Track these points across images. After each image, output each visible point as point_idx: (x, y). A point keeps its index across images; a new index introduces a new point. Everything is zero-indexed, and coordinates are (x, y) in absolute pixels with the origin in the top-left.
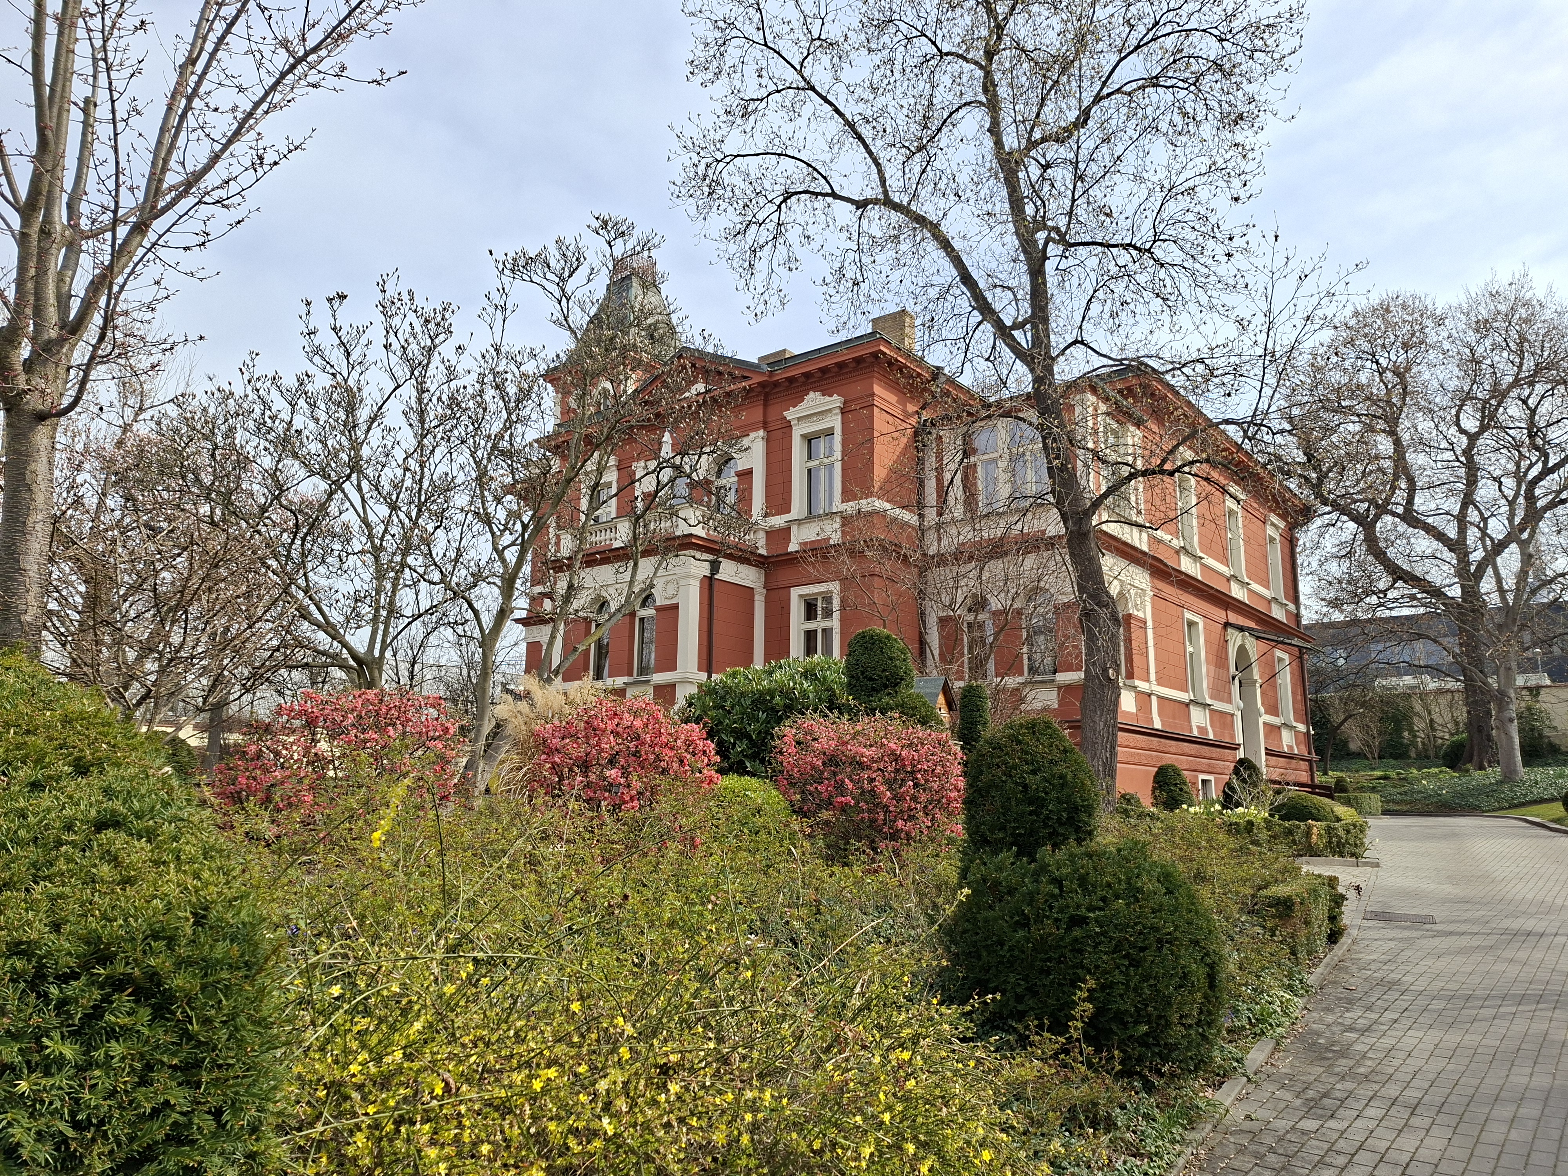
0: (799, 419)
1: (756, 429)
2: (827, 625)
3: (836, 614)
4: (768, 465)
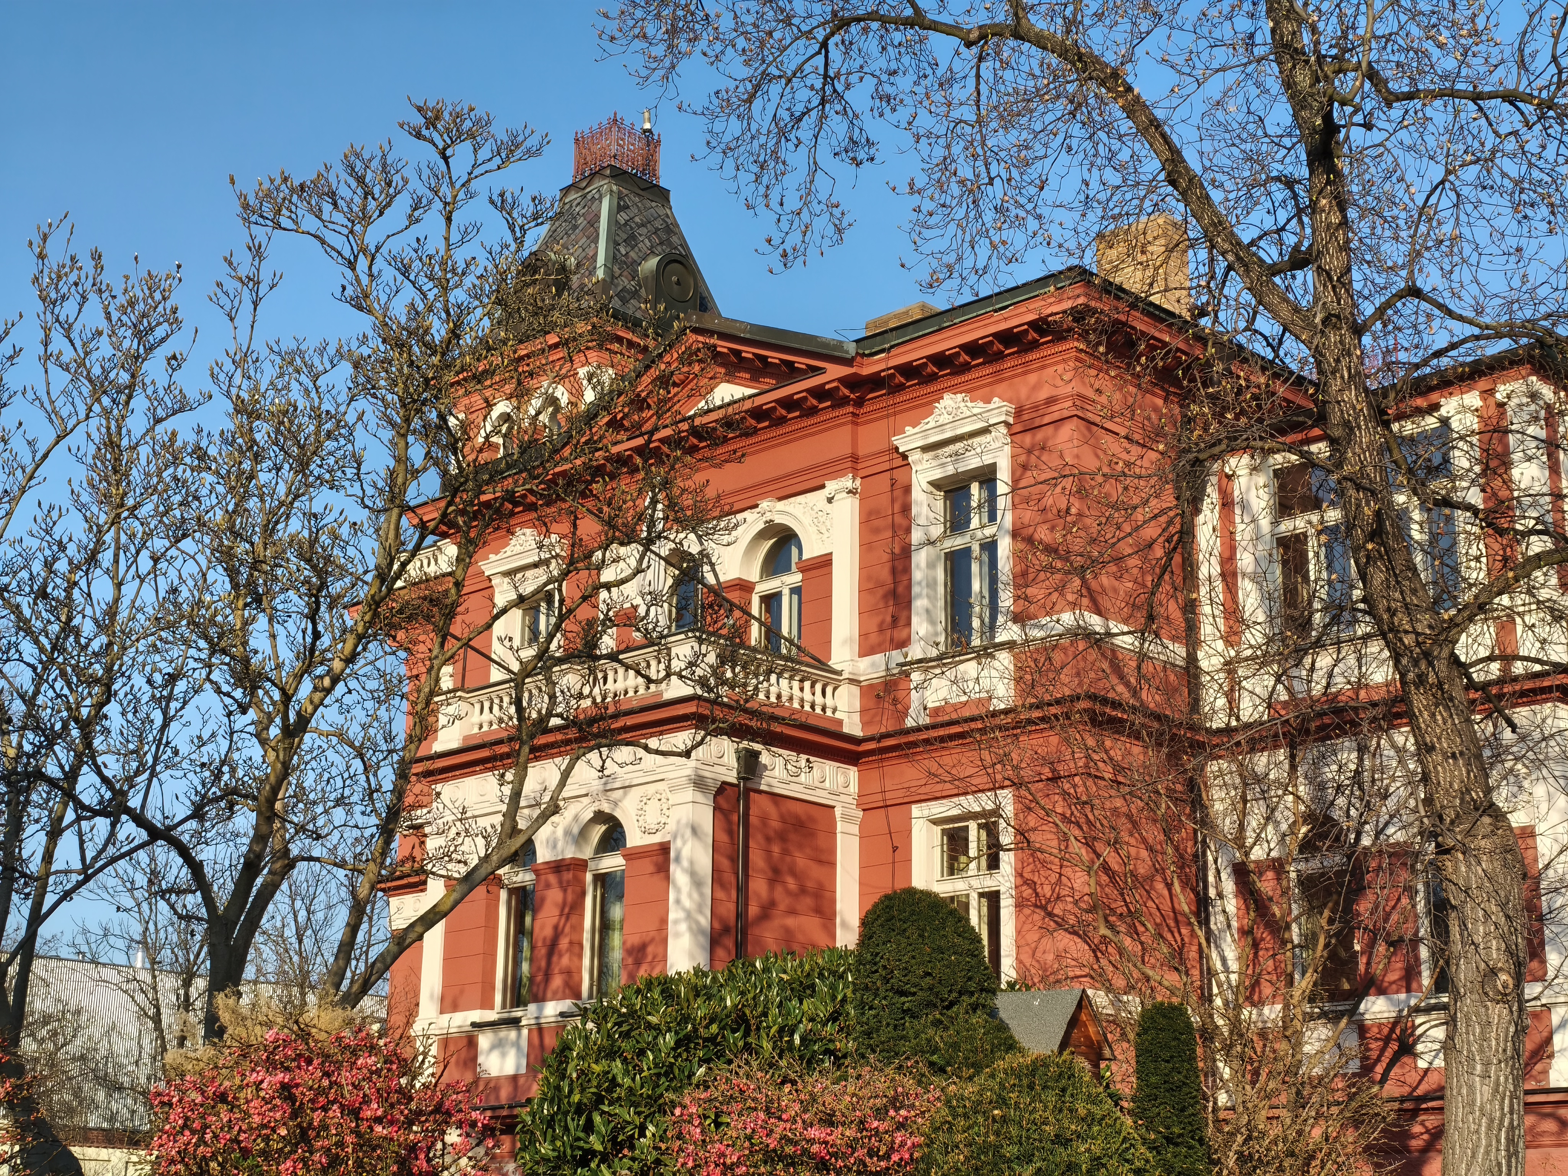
0: (926, 449)
1: (836, 474)
2: (989, 883)
3: (1007, 860)
4: (866, 546)
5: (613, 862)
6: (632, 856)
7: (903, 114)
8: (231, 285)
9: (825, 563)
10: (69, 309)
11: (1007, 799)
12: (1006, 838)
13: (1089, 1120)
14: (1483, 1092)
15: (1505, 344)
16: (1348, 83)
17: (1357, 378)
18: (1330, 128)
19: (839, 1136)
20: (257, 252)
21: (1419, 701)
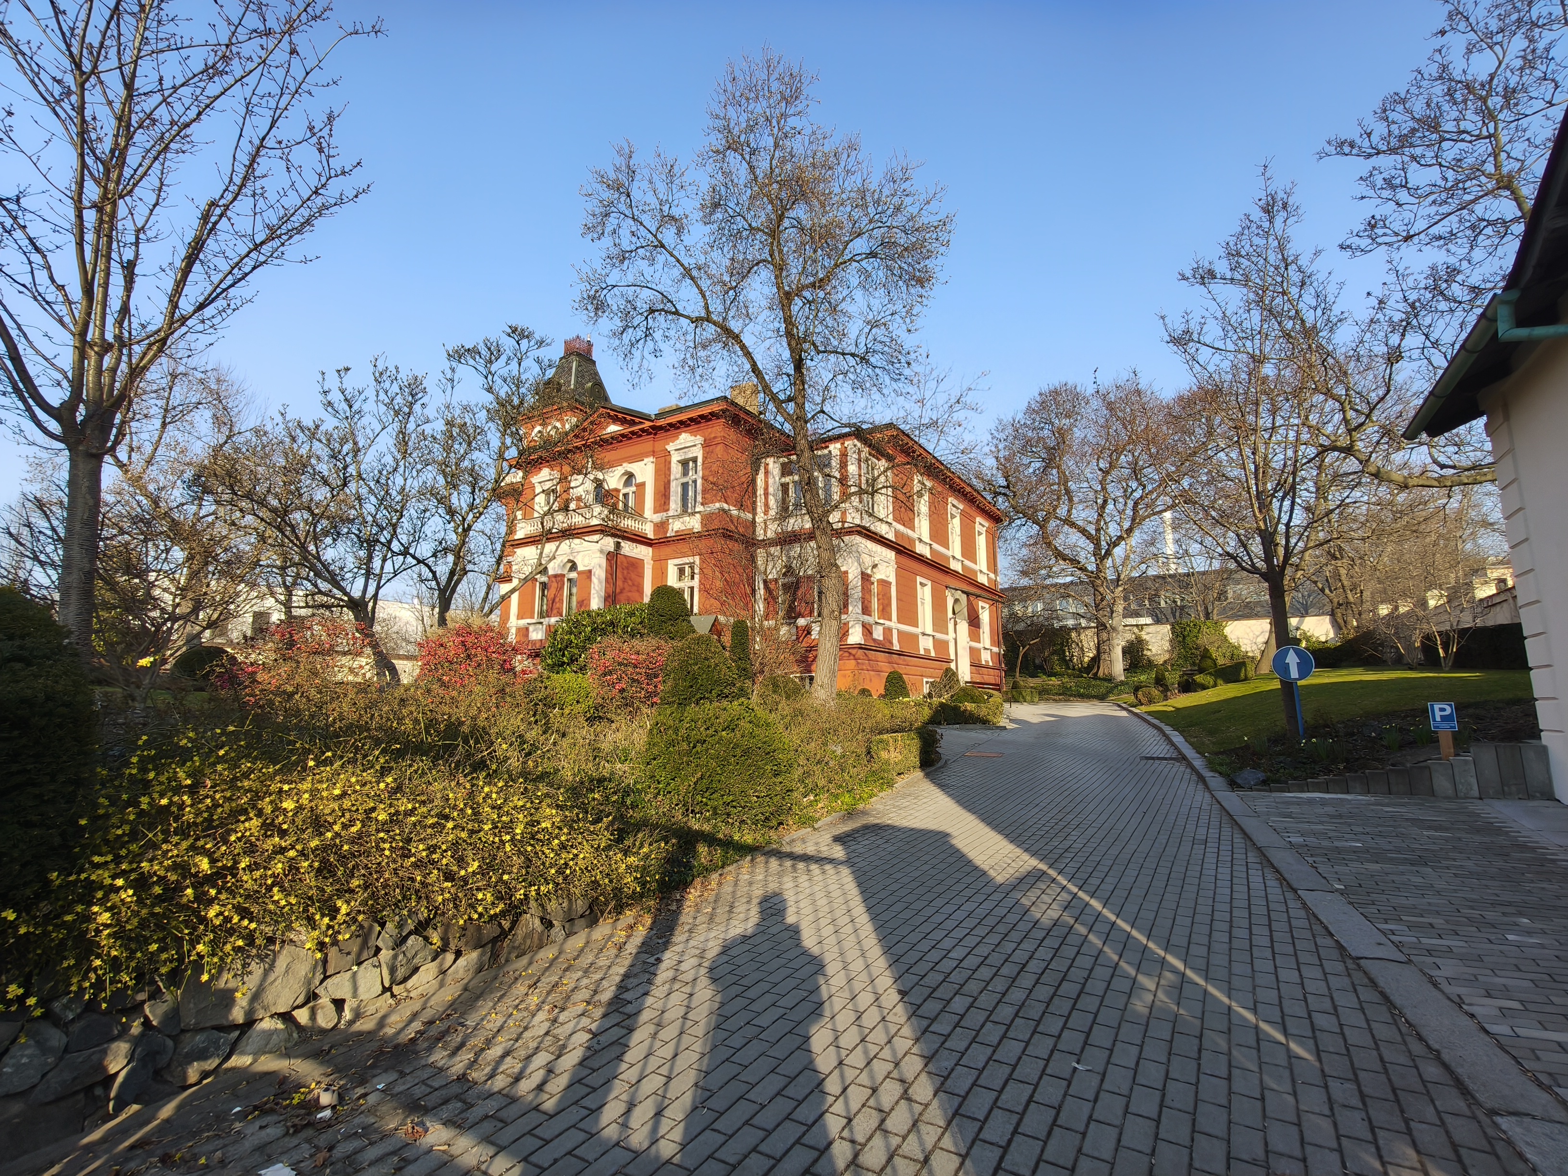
0: (676, 450)
1: (647, 457)
2: (691, 584)
3: (697, 577)
4: (656, 480)
5: (573, 575)
6: (579, 573)
7: (672, 342)
8: (444, 381)
9: (643, 485)
10: (387, 385)
11: (697, 559)
12: (697, 571)
13: (715, 653)
14: (828, 645)
15: (847, 430)
16: (806, 346)
17: (805, 436)
18: (801, 360)
19: (642, 657)
20: (453, 370)
21: (818, 533)
